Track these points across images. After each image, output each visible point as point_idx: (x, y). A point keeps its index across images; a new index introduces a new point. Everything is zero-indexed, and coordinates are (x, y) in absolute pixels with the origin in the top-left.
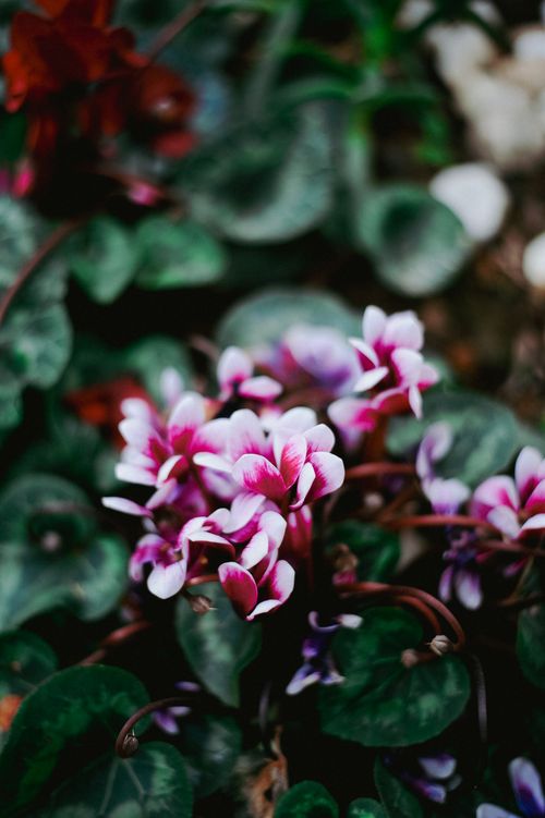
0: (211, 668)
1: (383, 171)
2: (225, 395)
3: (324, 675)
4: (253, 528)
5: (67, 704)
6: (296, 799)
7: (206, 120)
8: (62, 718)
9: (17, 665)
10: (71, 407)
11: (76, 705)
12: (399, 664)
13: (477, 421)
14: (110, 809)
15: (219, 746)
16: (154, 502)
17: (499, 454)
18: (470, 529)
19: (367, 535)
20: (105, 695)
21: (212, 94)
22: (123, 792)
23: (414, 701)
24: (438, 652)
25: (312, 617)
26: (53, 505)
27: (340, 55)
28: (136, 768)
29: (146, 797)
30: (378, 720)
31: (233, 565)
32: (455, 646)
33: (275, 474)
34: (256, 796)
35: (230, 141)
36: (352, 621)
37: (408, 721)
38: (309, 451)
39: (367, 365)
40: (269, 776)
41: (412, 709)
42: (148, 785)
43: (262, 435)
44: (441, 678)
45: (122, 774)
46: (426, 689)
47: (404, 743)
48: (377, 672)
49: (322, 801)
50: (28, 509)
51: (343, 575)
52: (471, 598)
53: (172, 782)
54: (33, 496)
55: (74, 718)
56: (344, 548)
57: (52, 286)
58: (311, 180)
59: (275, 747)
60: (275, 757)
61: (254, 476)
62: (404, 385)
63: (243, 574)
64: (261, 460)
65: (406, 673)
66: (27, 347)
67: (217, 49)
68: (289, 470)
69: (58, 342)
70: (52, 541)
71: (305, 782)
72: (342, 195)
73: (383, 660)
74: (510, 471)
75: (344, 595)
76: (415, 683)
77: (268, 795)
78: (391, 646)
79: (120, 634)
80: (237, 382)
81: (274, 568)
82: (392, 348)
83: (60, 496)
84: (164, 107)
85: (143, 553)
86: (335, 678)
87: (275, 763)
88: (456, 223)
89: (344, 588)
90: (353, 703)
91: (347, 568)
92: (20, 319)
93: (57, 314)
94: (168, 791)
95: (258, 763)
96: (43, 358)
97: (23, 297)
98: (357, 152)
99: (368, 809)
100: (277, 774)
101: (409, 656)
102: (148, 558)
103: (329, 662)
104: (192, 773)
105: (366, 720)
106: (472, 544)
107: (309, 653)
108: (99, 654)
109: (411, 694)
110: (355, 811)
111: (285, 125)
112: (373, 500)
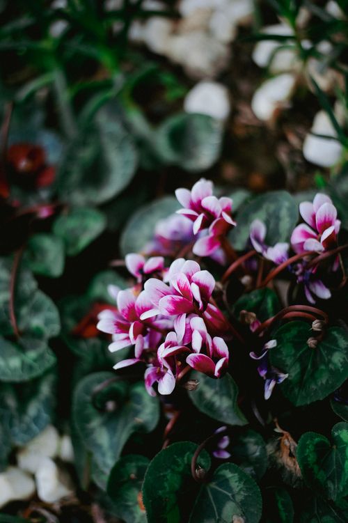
0: (225, 414)
1: (155, 119)
2: (140, 280)
3: (277, 379)
4: (189, 332)
5: (164, 476)
6: (304, 447)
7: (54, 156)
8: (166, 485)
9: (133, 476)
10: (78, 336)
11: (169, 474)
12: (310, 349)
13: (272, 207)
14: (220, 514)
15: (254, 449)
16: (137, 352)
17: (291, 216)
18: (300, 261)
19: (254, 298)
20: (179, 460)
21: (47, 140)
22: (221, 501)
23: (330, 361)
24: (319, 330)
25: (252, 355)
26: (98, 388)
27: (99, 78)
28: (219, 485)
29: (233, 496)
30: (319, 383)
31: (191, 356)
32: (325, 322)
33: (180, 299)
34: (286, 460)
35: (70, 157)
36: (272, 344)
37: (334, 373)
38: (189, 278)
39: (193, 218)
40: (286, 446)
41: (331, 366)
42: (230, 489)
43: (166, 286)
44: (335, 341)
45: (215, 493)
46: (331, 352)
47: (339, 385)
48: (301, 360)
49: (317, 440)
50: (89, 398)
51: (253, 325)
52: (325, 294)
53: (240, 480)
54: (87, 390)
55: (172, 480)
56: (244, 312)
57: (29, 285)
58: (120, 148)
59: (278, 430)
60: (282, 435)
61: (171, 307)
62: (218, 215)
63: (199, 356)
64: (169, 297)
65: (316, 350)
66: (36, 322)
67: (38, 117)
68: (186, 292)
69: (49, 310)
70: (111, 405)
71: (302, 436)
72: (141, 144)
73: (301, 352)
74: (301, 221)
75: (261, 335)
76: (324, 353)
77: (291, 455)
78: (299, 342)
79: (169, 426)
80: (140, 269)
81: (213, 344)
82: (200, 202)
83: (99, 381)
84: (23, 164)
85: (149, 380)
86: (283, 377)
87: (284, 437)
88: (207, 118)
89: (258, 331)
90: (301, 382)
91: (252, 321)
92: (24, 311)
93: (40, 297)
94: (241, 486)
95: (276, 443)
96: (48, 322)
97: (19, 300)
98: (137, 119)
99: (340, 428)
100: (288, 442)
101: (311, 342)
102: (153, 381)
103: (275, 371)
104: (249, 470)
105: (314, 387)
106: (306, 268)
107: (263, 373)
108: (166, 443)
109: (326, 359)
110: (336, 434)
111: (91, 131)
112: (246, 280)
